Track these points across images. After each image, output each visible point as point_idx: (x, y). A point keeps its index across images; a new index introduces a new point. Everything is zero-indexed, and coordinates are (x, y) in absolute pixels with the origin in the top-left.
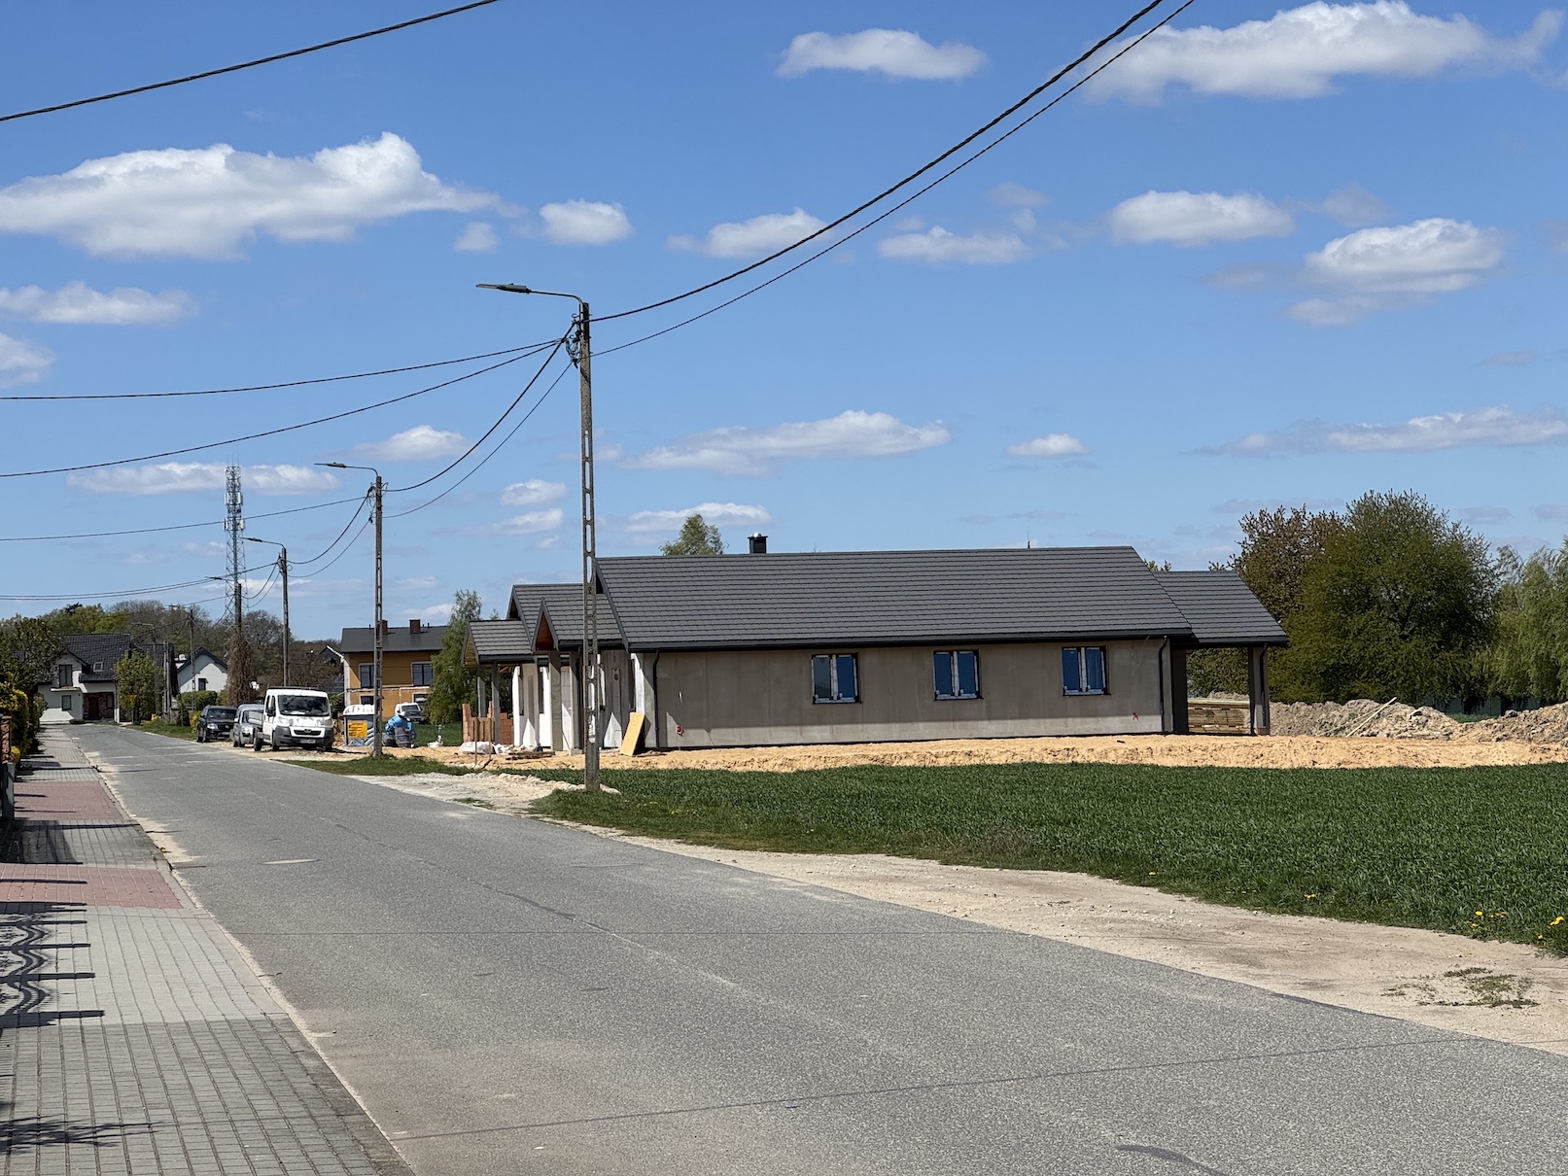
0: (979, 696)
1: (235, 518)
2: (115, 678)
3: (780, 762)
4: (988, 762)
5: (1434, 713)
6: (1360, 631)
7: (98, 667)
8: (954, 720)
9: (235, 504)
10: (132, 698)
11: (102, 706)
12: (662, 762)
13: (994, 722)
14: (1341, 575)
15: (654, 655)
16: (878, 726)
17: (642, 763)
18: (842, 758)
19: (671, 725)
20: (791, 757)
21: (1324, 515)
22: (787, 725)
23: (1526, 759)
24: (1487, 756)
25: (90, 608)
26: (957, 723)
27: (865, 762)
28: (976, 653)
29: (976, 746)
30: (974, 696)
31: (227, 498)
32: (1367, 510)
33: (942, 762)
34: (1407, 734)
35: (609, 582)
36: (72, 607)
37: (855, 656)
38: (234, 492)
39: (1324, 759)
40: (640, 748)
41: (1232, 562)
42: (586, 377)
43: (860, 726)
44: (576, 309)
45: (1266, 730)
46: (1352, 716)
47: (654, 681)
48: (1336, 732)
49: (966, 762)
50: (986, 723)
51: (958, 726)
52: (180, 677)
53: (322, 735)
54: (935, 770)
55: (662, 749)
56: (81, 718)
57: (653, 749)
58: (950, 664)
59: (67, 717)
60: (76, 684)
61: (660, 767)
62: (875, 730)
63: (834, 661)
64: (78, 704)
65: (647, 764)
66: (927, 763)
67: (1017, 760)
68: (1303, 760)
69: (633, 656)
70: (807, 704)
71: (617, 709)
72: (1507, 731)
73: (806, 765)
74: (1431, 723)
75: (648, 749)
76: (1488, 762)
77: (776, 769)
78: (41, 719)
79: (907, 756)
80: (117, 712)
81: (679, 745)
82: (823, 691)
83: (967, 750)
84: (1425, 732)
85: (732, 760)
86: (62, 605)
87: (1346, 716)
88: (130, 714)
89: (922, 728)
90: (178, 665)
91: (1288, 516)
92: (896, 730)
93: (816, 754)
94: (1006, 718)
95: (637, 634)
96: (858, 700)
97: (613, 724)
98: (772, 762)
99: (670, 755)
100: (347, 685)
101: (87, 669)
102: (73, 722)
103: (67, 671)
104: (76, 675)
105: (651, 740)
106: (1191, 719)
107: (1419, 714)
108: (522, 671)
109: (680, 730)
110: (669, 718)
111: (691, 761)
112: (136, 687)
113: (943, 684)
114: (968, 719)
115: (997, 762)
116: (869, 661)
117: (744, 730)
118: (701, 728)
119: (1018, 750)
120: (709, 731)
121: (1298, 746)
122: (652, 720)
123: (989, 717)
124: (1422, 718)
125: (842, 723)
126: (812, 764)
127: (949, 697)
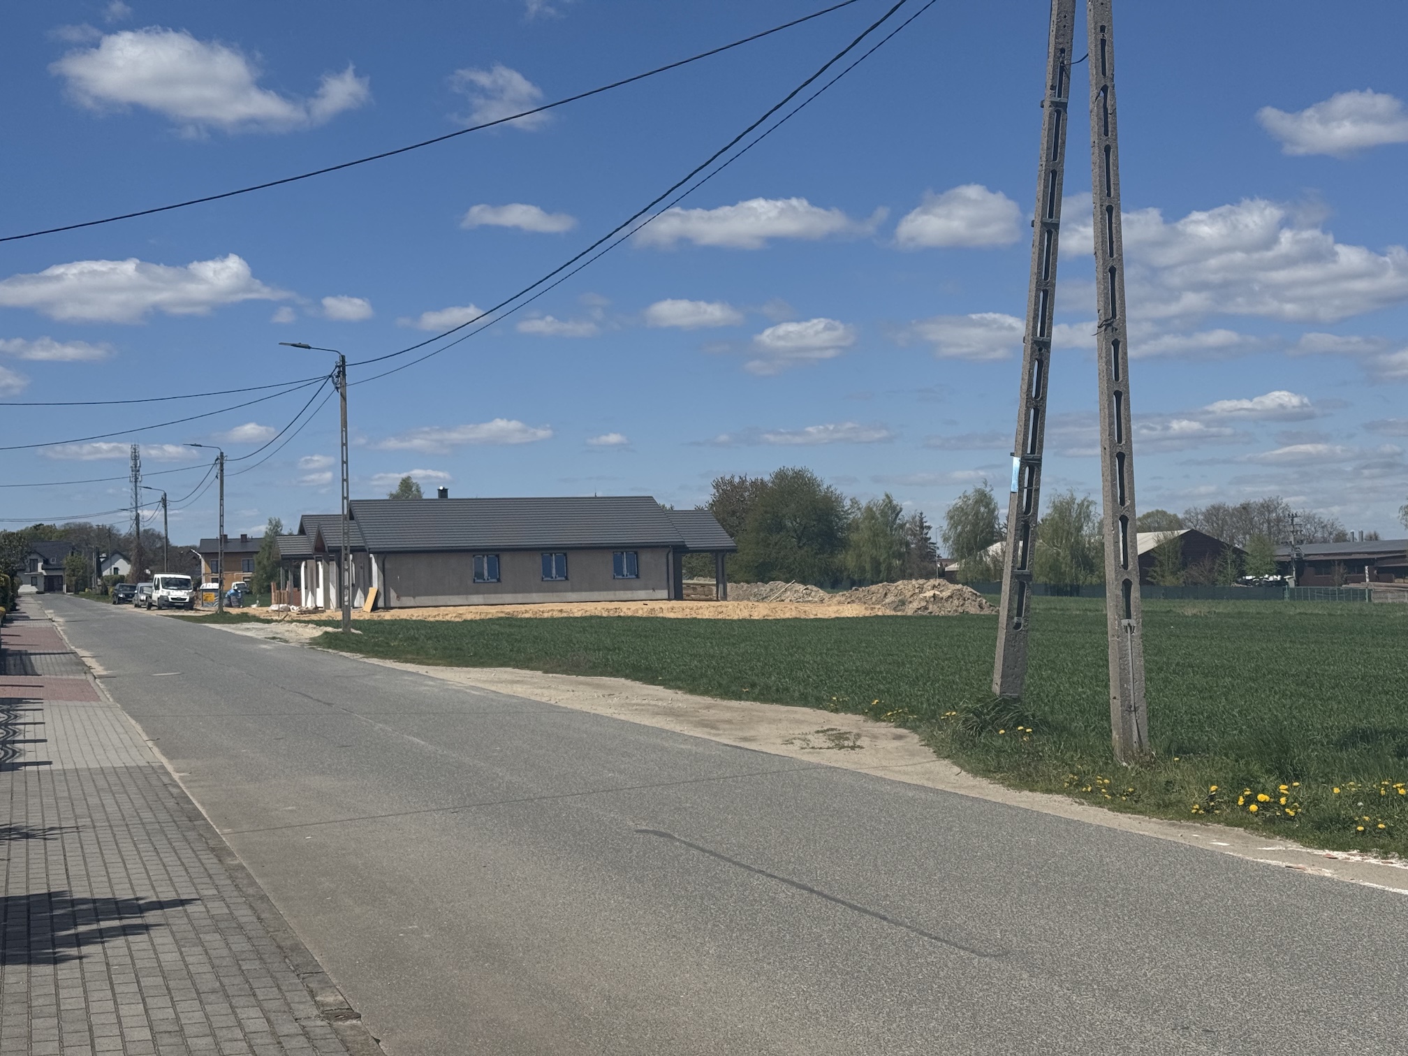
0: (567, 578)
1: (136, 475)
2: (63, 567)
3: (454, 615)
4: (571, 615)
5: (815, 588)
6: (776, 544)
7: (53, 561)
8: (552, 592)
9: (136, 467)
10: (74, 579)
11: (56, 584)
12: (387, 616)
13: (577, 593)
14: (766, 512)
15: (382, 555)
16: (510, 595)
17: (376, 616)
18: (490, 613)
19: (393, 594)
20: (461, 612)
21: (757, 480)
22: (458, 594)
23: (863, 613)
25: (48, 526)
26: (555, 594)
27: (503, 615)
28: (565, 555)
29: (565, 607)
30: (564, 579)
31: (131, 463)
32: (781, 476)
33: (546, 615)
34: (801, 600)
35: (357, 513)
37: (498, 556)
38: (136, 460)
39: (756, 614)
40: (375, 608)
41: (707, 505)
42: (344, 398)
43: (500, 595)
44: (338, 359)
45: (725, 598)
46: (771, 590)
47: (382, 569)
48: (763, 599)
49: (559, 615)
50: (571, 593)
51: (554, 596)
52: (103, 566)
53: (187, 600)
55: (387, 608)
56: (42, 590)
57: (382, 608)
58: (551, 560)
59: (34, 589)
60: (40, 570)
61: (386, 618)
62: (508, 597)
63: (485, 559)
64: (41, 582)
65: (378, 617)
67: (588, 614)
68: (744, 614)
69: (370, 555)
70: (470, 582)
71: (362, 585)
72: (853, 598)
73: (469, 617)
74: (813, 594)
75: (379, 608)
76: (843, 615)
77: (453, 619)
78: (18, 591)
79: (526, 612)
80: (65, 587)
81: (398, 606)
82: (479, 575)
83: (560, 609)
84: (810, 599)
85: (427, 614)
87: (768, 590)
88: (72, 588)
89: (535, 596)
90: (102, 560)
91: (737, 480)
92: (520, 597)
94: (582, 591)
95: (372, 545)
96: (499, 580)
97: (359, 593)
98: (450, 616)
99: (393, 612)
100: (203, 571)
101: (46, 562)
102: (38, 593)
103: (34, 563)
104: (40, 565)
105: (381, 603)
106: (684, 592)
107: (807, 589)
108: (306, 564)
109: (398, 597)
110: (392, 591)
111: (404, 614)
112: (76, 573)
113: (547, 572)
114: (561, 591)
115: (576, 615)
116: (505, 559)
117: (434, 597)
118: (409, 596)
119: (588, 609)
120: (414, 597)
121: (742, 607)
122: (382, 591)
123: (573, 590)
124: (808, 591)
125: (490, 593)
126: (473, 617)
127: (549, 579)
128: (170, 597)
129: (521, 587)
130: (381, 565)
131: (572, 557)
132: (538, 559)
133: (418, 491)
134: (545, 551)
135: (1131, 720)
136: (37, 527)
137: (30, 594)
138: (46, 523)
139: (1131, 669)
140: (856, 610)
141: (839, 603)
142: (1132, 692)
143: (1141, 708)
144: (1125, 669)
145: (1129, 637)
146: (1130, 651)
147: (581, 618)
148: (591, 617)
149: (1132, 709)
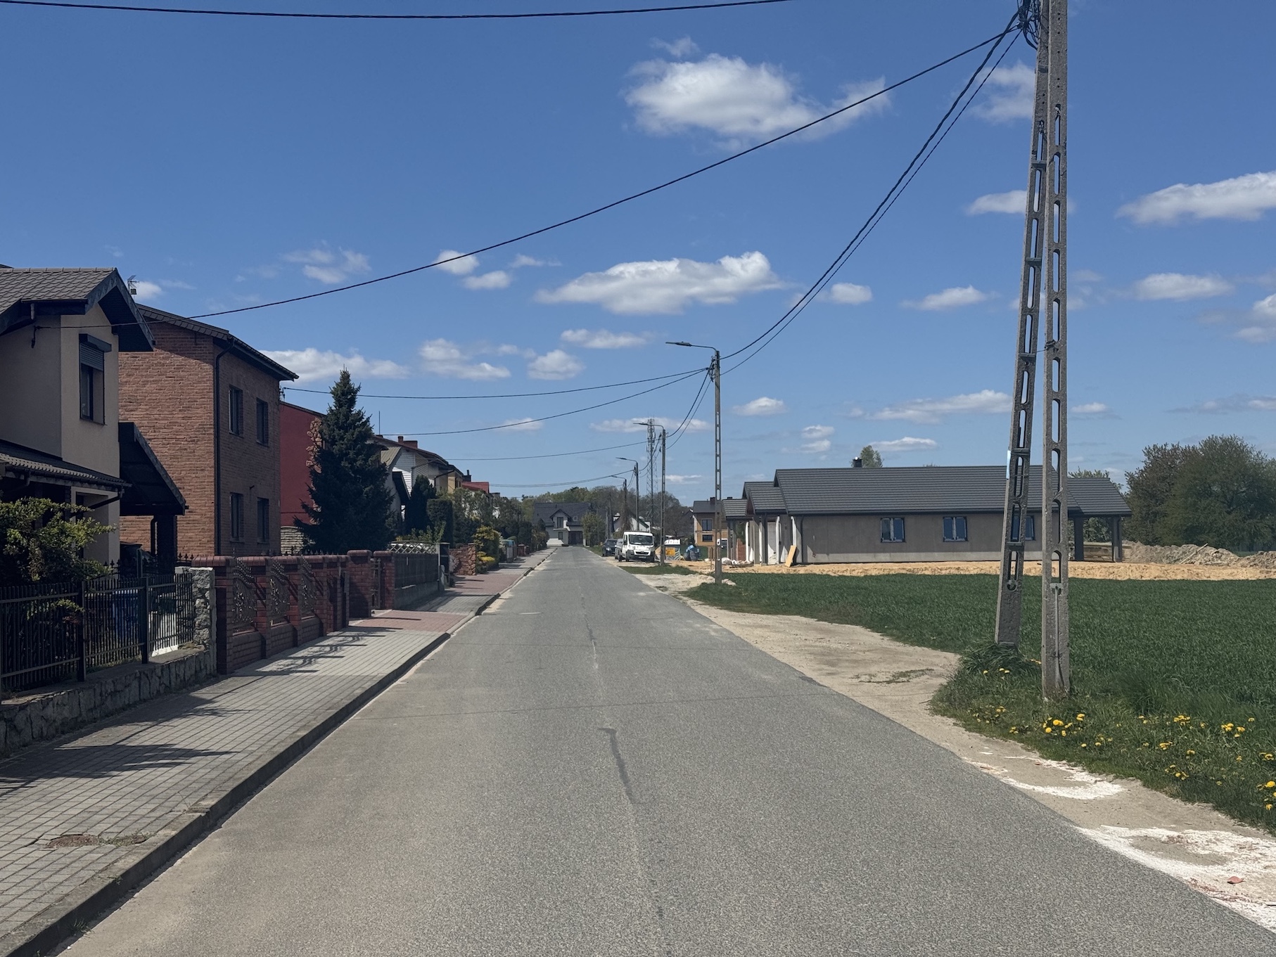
0: (966, 540)
1: (651, 445)
2: (581, 524)
3: (860, 571)
4: (967, 573)
5: (1226, 552)
6: (1205, 508)
7: (575, 519)
8: (953, 551)
9: (651, 438)
10: (589, 534)
11: (577, 538)
12: (802, 570)
13: (975, 553)
14: (1195, 479)
15: (801, 517)
16: (914, 554)
17: (792, 571)
18: (892, 570)
19: (809, 552)
20: (867, 568)
21: (1189, 447)
22: (867, 552)
23: (1257, 577)
24: (1236, 575)
25: (581, 489)
26: (955, 553)
27: (904, 572)
28: (965, 518)
29: (963, 565)
30: (964, 540)
31: (648, 435)
32: (1210, 444)
33: (944, 572)
34: (1209, 563)
36: (574, 489)
37: (903, 519)
38: (651, 432)
39: (1147, 575)
40: (794, 564)
41: (1137, 471)
42: (718, 386)
43: (905, 554)
44: (714, 354)
45: (1119, 559)
46: (1184, 553)
47: (801, 530)
48: (1175, 561)
49: (956, 572)
50: (970, 553)
51: (955, 555)
52: (615, 525)
53: (649, 554)
54: (939, 576)
55: (804, 563)
56: (567, 543)
57: (800, 564)
58: (952, 524)
59: (560, 543)
60: (565, 526)
61: (801, 572)
62: (912, 556)
63: (892, 521)
64: (566, 536)
65: (795, 571)
66: (937, 573)
67: (983, 572)
68: (1135, 575)
69: (792, 518)
70: (878, 542)
71: (786, 543)
72: (1257, 562)
73: (874, 573)
74: (1223, 557)
75: (798, 564)
76: (1237, 578)
77: (859, 574)
78: (547, 543)
79: (926, 569)
80: (584, 541)
81: (813, 562)
82: (886, 535)
83: (957, 567)
84: (1219, 562)
85: (837, 570)
86: (569, 488)
87: (1181, 552)
88: (589, 542)
89: (937, 555)
90: (615, 518)
91: (1169, 447)
92: (923, 556)
93: (880, 567)
94: (980, 551)
95: (792, 508)
96: (904, 541)
97: (784, 550)
98: (857, 571)
99: (808, 567)
100: (696, 529)
101: (570, 520)
102: (563, 545)
103: (561, 520)
104: (565, 522)
105: (799, 559)
106: (1085, 553)
107: (1218, 552)
108: (749, 524)
109: (814, 554)
110: (809, 549)
111: (816, 569)
112: (592, 529)
113: (948, 534)
114: (960, 551)
115: (972, 573)
116: (910, 521)
117: (846, 555)
118: (824, 553)
119: (984, 567)
120: (828, 555)
121: (1134, 568)
122: (800, 549)
123: (972, 550)
124: (1219, 555)
125: (896, 552)
126: (877, 573)
127: (950, 540)
128: (635, 551)
129: (924, 547)
130: (799, 526)
131: (972, 521)
132: (940, 522)
133: (879, 459)
134: (947, 515)
135: (1054, 664)
136: (573, 490)
137: (556, 547)
138: (581, 486)
139: (1056, 623)
140: (1251, 573)
141: (1243, 566)
142: (1056, 641)
143: (1064, 655)
144: (1050, 623)
145: (1056, 598)
146: (1056, 609)
147: (977, 575)
148: (985, 575)
149: (1057, 655)
